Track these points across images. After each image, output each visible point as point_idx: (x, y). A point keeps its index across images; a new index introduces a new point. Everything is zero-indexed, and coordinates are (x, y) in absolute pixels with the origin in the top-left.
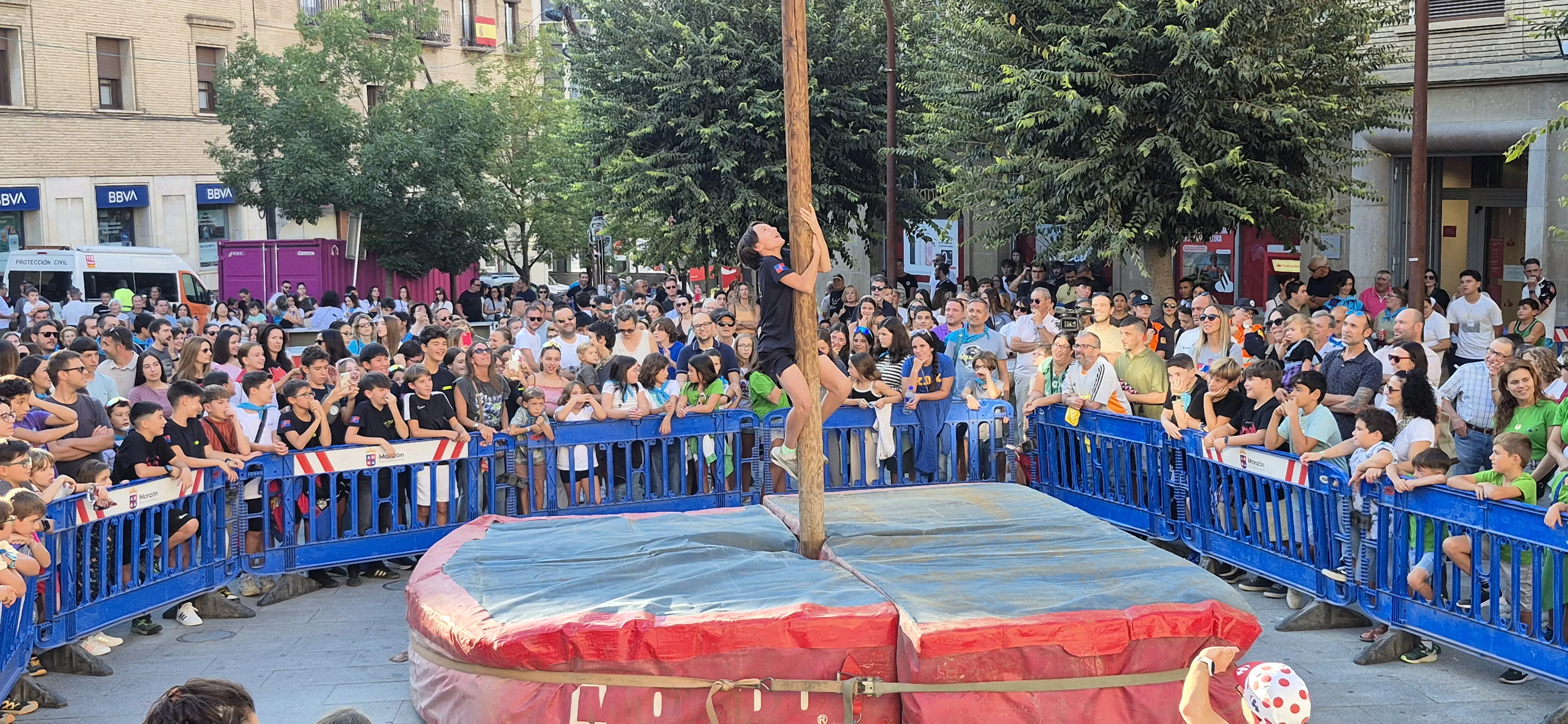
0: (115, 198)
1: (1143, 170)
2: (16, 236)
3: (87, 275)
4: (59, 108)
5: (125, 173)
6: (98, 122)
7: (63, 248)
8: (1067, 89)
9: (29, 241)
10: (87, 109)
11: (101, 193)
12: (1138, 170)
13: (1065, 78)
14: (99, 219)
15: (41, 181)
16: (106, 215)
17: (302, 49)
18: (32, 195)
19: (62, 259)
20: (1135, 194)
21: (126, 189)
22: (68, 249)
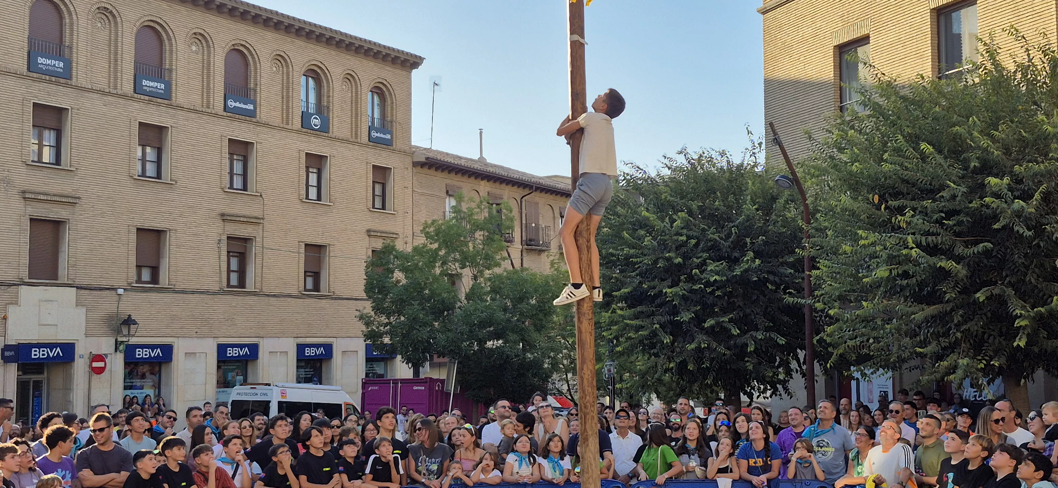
0: (309, 352)
1: (989, 315)
2: (242, 377)
3: (280, 403)
4: (276, 291)
5: (317, 335)
6: (302, 300)
7: (267, 384)
8: (912, 248)
9: (250, 380)
10: (294, 292)
11: (301, 348)
12: (985, 314)
13: (910, 239)
14: (298, 367)
15: (261, 340)
16: (303, 364)
17: (425, 246)
18: (254, 349)
19: (265, 392)
20: (984, 333)
21: (317, 346)
22: (269, 385)
